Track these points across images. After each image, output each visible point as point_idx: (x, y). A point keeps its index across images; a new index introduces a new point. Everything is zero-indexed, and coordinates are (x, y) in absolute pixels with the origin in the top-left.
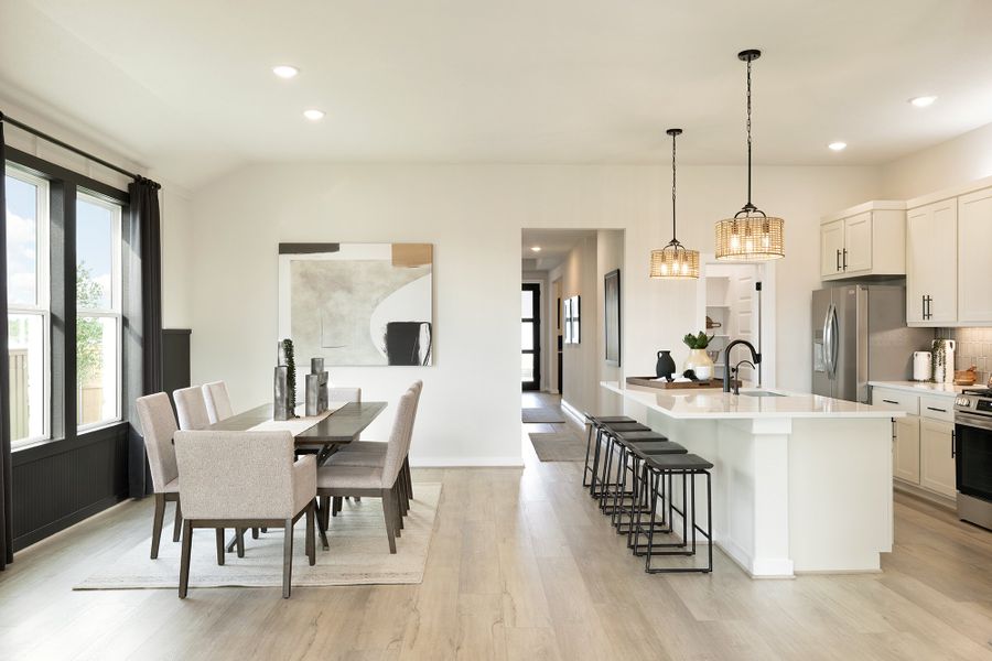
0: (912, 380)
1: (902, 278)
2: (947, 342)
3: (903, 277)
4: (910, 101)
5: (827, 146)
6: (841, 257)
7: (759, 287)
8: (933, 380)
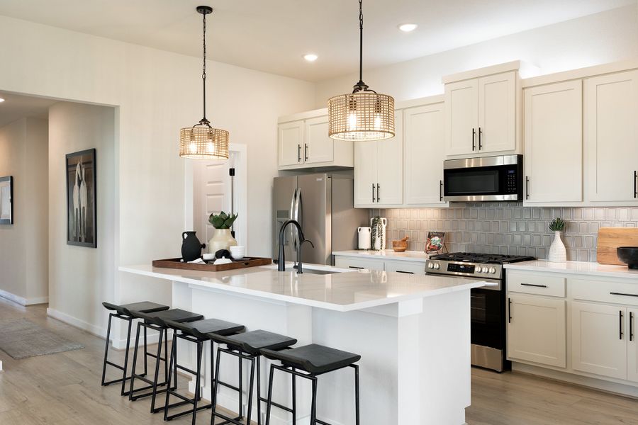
0: (357, 248)
1: (350, 170)
2: (382, 219)
3: (352, 169)
4: (398, 27)
5: (303, 56)
6: (302, 151)
7: (232, 172)
8: (372, 248)
